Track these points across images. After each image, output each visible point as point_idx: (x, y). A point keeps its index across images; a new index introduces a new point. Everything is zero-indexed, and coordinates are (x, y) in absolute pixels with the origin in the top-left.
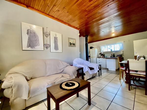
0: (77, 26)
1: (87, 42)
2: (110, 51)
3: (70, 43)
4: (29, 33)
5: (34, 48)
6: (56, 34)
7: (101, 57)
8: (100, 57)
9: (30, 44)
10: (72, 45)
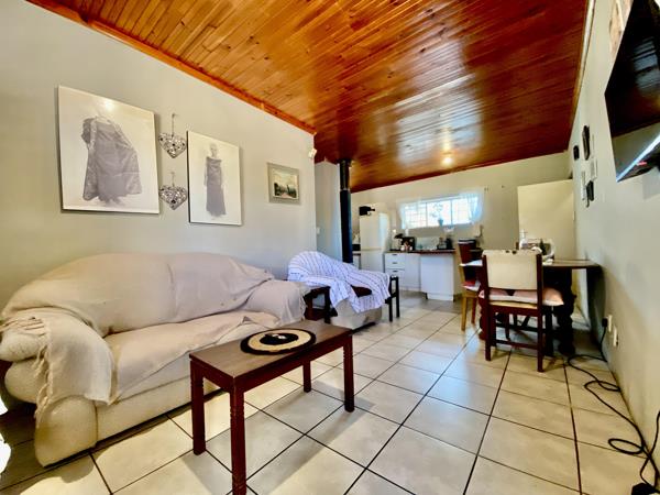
0: (307, 116)
1: (347, 186)
2: (437, 224)
3: (276, 185)
4: (93, 136)
5: (117, 201)
6: (214, 145)
7: (403, 249)
8: (399, 251)
9: (96, 187)
10: (285, 196)
